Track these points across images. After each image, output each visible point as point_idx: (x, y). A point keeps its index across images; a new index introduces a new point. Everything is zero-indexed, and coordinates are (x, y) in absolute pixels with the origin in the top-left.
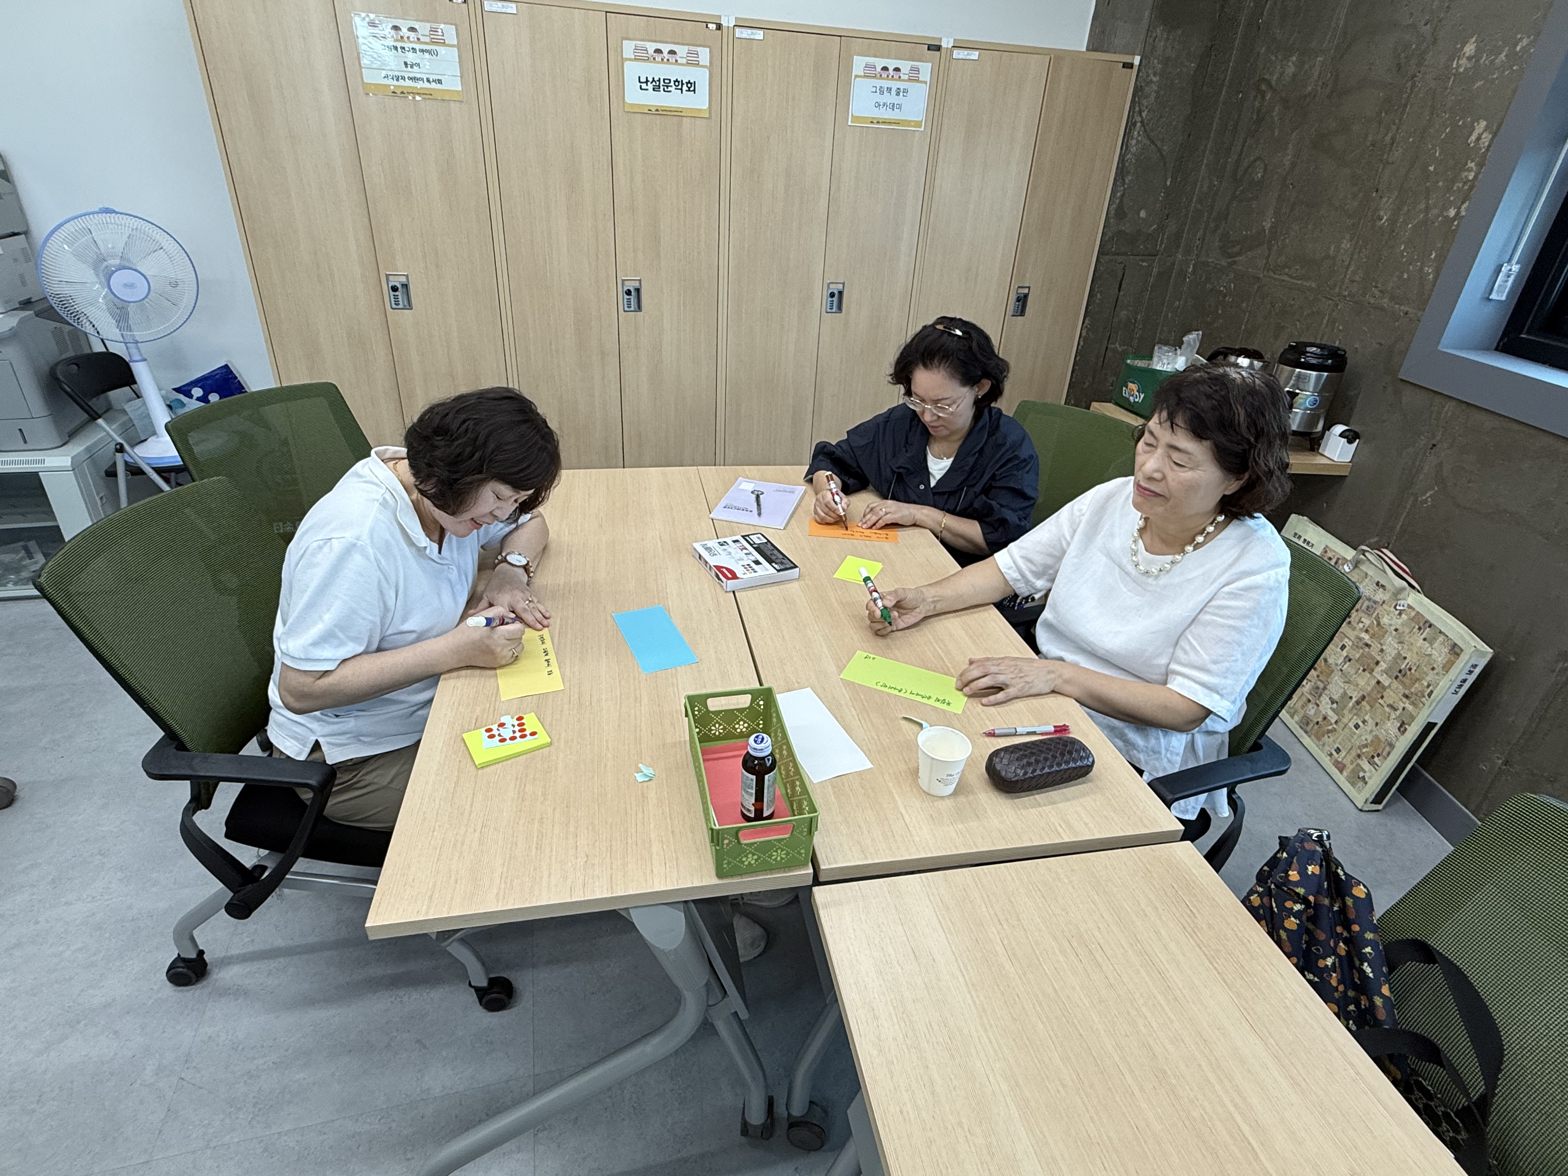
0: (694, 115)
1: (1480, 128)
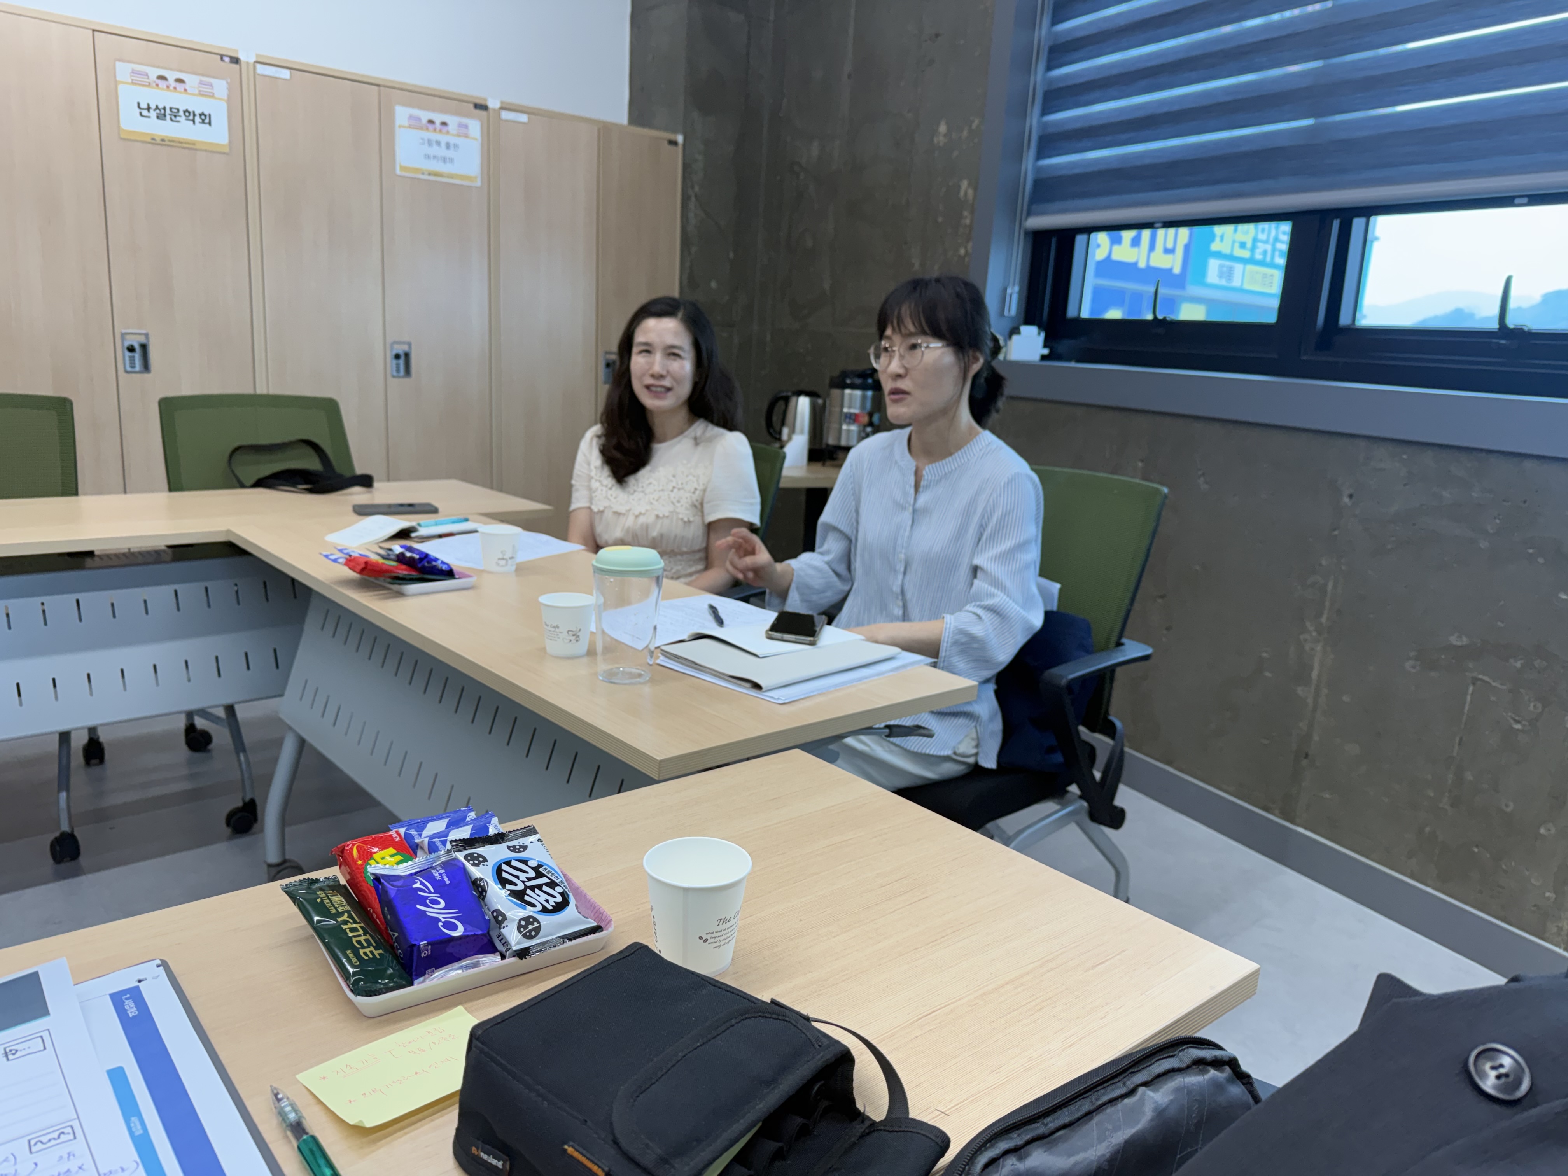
0: (212, 150)
1: (965, 184)
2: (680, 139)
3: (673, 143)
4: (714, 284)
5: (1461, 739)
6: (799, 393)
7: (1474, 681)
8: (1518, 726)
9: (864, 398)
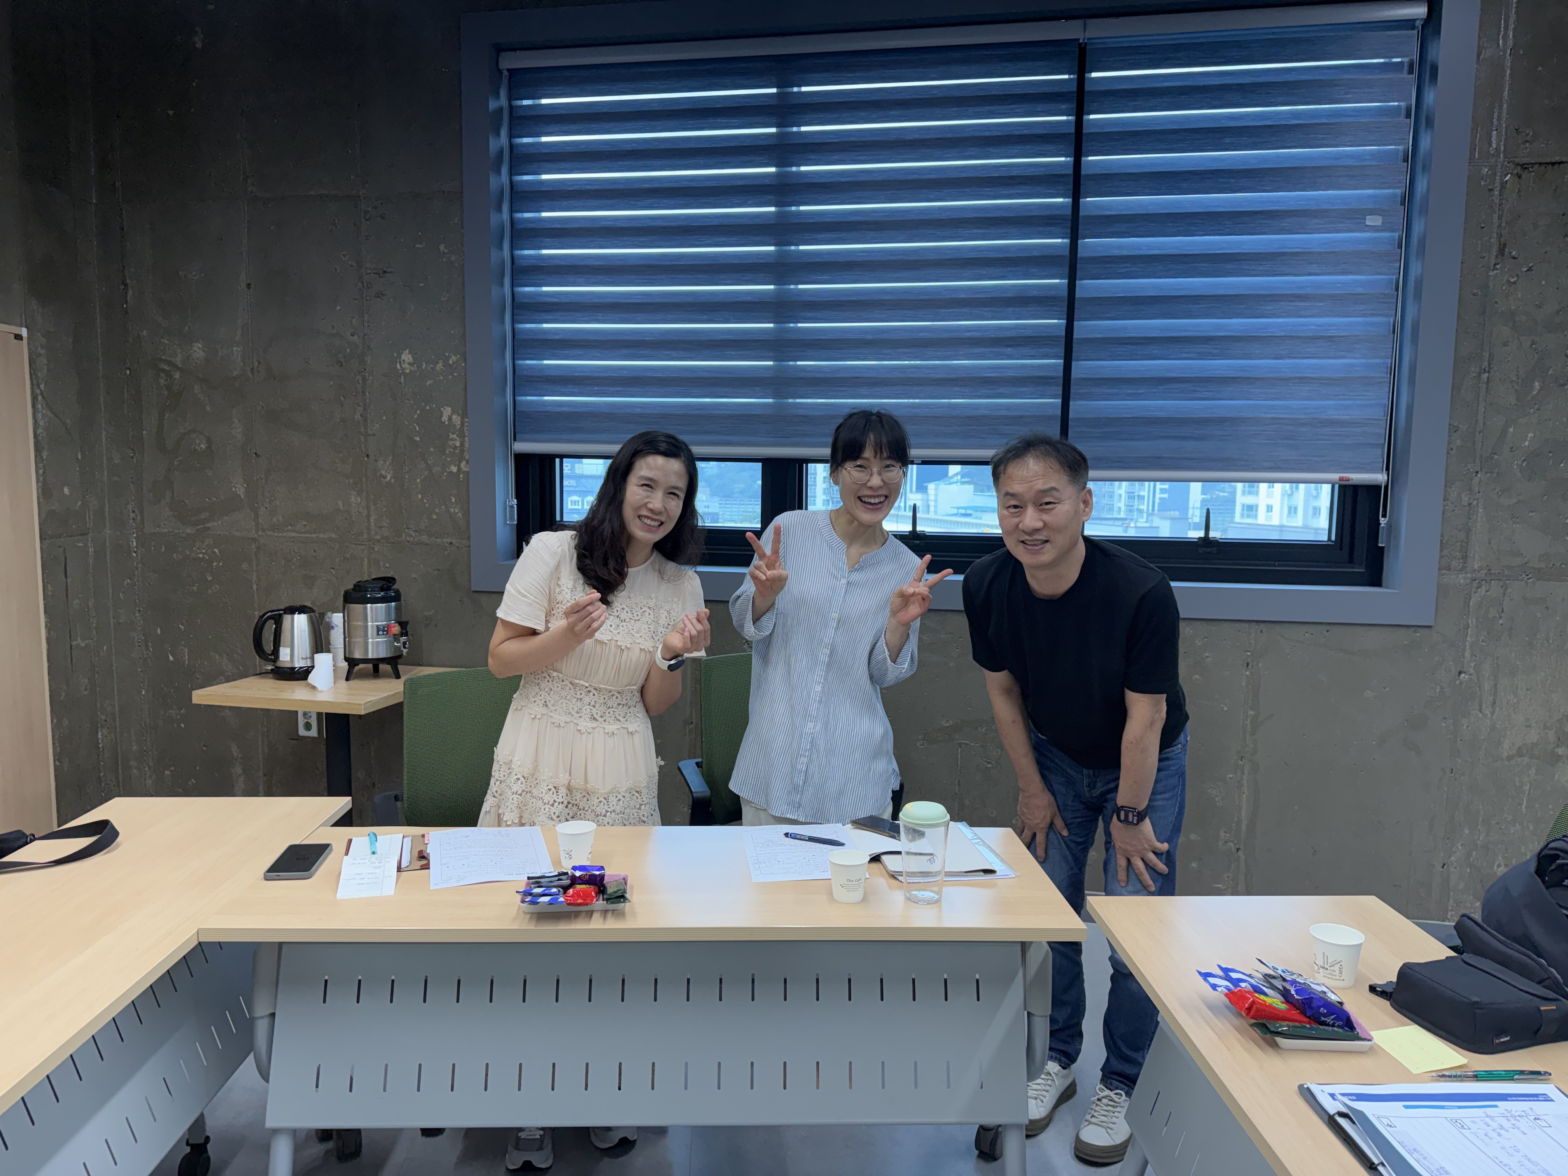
1: (447, 411)
2: (24, 332)
3: (18, 337)
4: (66, 490)
5: (959, 781)
6: (293, 610)
7: (960, 745)
8: (990, 766)
9: (388, 610)
